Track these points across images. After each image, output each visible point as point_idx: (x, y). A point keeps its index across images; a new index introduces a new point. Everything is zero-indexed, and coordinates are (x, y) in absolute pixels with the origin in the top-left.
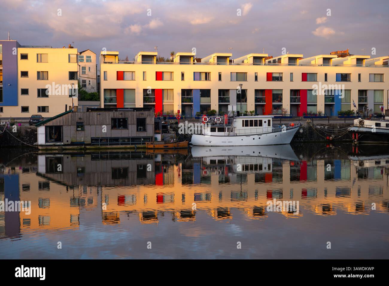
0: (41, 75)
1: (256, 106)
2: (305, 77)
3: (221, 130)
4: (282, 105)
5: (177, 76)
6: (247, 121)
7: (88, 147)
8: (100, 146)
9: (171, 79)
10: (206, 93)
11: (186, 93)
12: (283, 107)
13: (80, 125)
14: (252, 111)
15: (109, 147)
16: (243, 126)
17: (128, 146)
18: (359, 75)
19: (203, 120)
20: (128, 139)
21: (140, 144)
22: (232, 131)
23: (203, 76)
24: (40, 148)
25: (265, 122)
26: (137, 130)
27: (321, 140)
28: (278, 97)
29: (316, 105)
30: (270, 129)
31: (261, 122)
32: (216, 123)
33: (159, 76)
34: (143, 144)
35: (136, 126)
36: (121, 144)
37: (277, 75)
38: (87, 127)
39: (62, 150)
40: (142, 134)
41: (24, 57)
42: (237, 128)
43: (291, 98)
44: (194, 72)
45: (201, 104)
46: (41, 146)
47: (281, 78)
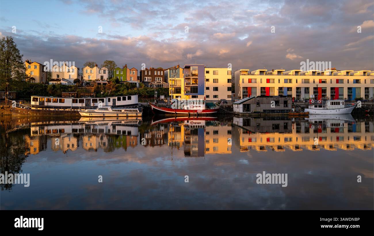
0: (215, 81)
1: (314, 95)
2: (338, 81)
3: (320, 106)
5: (276, 81)
6: (333, 102)
7: (262, 114)
8: (267, 114)
9: (274, 82)
10: (289, 89)
11: (280, 89)
12: (327, 96)
13: (258, 104)
15: (271, 114)
16: (331, 105)
17: (280, 114)
18: (365, 80)
20: (280, 110)
21: (285, 113)
22: (325, 107)
23: (289, 81)
24: (240, 114)
25: (341, 103)
26: (284, 106)
28: (324, 91)
29: (343, 95)
30: (344, 106)
31: (339, 102)
32: (318, 103)
33: (268, 81)
34: (286, 113)
35: (283, 104)
36: (277, 113)
37: (324, 80)
38: (261, 105)
39: (250, 116)
40: (286, 108)
41: (208, 72)
42: (328, 106)
43: (331, 92)
44: (284, 79)
45: (287, 94)
46: (241, 113)
47: (326, 82)
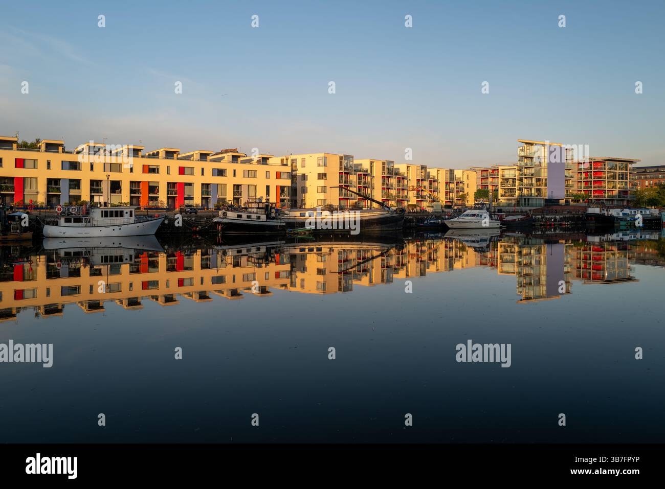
1: (131, 198)
2: (182, 171)
3: (77, 220)
4: (158, 197)
5: (42, 164)
6: (106, 212)
9: (35, 167)
10: (76, 184)
11: (53, 183)
12: (160, 199)
14: (126, 202)
16: (102, 217)
18: (235, 171)
19: (57, 210)
22: (89, 222)
25: (127, 213)
27: (188, 231)
28: (153, 189)
29: (192, 198)
30: (132, 220)
31: (122, 212)
32: (72, 214)
33: (20, 163)
37: (154, 168)
42: (95, 219)
43: (168, 191)
44: (62, 161)
45: (70, 194)
47: (158, 169)
